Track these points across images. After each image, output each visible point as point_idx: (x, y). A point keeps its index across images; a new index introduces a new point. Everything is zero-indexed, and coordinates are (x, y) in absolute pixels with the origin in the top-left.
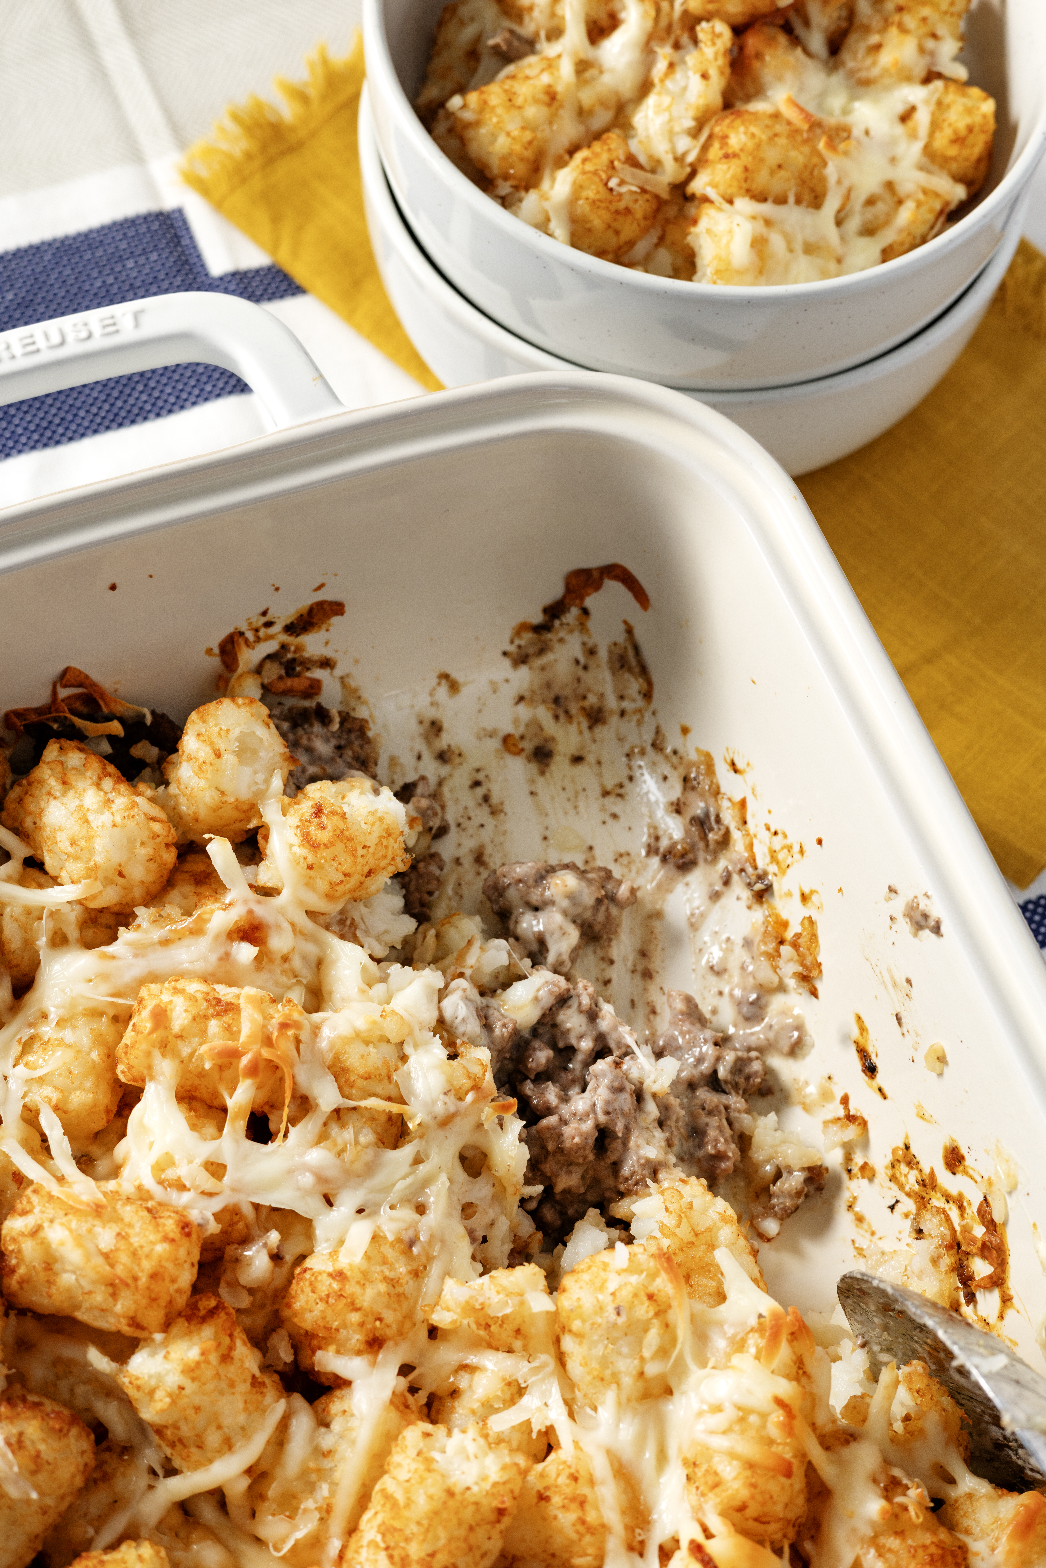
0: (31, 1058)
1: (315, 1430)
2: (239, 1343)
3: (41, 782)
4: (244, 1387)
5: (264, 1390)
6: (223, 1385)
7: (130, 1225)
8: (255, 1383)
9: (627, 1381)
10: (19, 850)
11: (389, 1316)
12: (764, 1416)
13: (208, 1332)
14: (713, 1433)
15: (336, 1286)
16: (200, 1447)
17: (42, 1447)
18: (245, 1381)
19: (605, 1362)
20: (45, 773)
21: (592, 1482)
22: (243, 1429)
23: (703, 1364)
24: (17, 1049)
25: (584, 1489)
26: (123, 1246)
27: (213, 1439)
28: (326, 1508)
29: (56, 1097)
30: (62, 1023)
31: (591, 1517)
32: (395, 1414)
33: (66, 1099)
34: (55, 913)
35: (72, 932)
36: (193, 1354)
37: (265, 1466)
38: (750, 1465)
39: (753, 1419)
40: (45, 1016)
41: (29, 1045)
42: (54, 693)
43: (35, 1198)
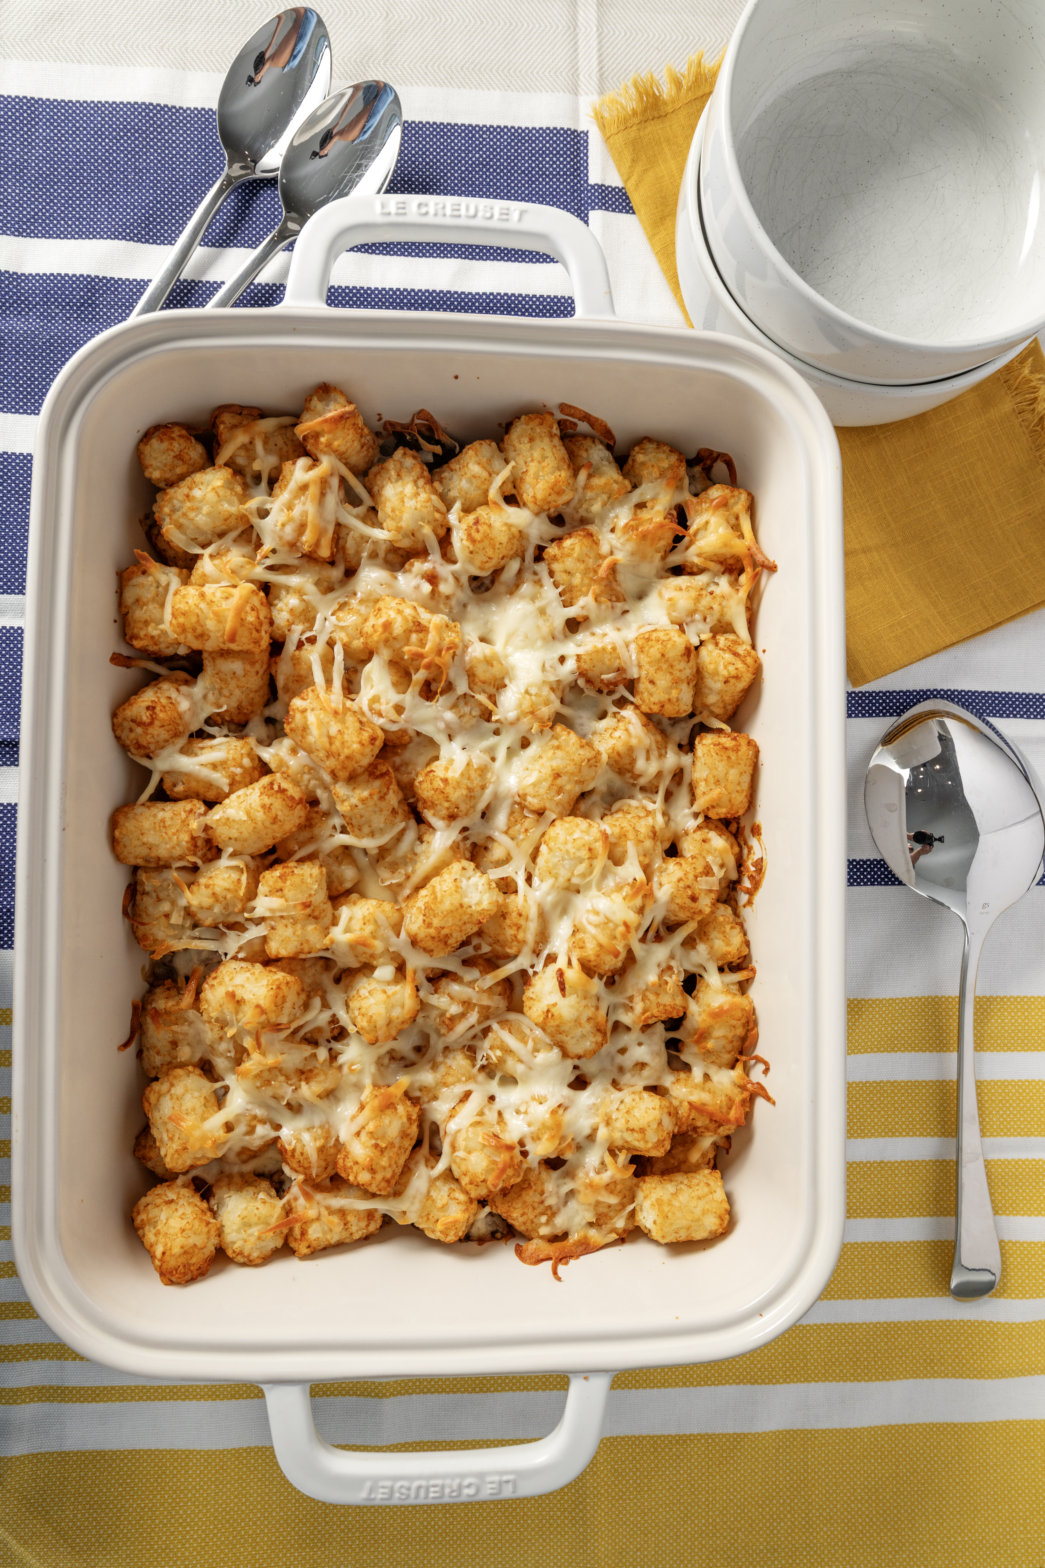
0: (341, 614)
1: (415, 840)
2: (391, 792)
3: (388, 470)
4: (387, 813)
5: (397, 816)
6: (377, 809)
7: (348, 728)
8: (394, 811)
9: (562, 880)
10: (368, 501)
11: (463, 807)
12: (616, 926)
13: (377, 783)
14: (590, 923)
15: (442, 785)
16: (359, 829)
17: (279, 813)
18: (388, 810)
19: (555, 866)
20: (392, 466)
21: (527, 919)
23: (599, 889)
24: (336, 607)
25: (522, 922)
26: (339, 737)
27: (366, 830)
28: (408, 877)
29: (346, 639)
30: (362, 601)
31: (520, 936)
32: (450, 853)
33: (350, 642)
34: (376, 543)
35: (382, 554)
36: (366, 794)
37: (388, 847)
38: (600, 946)
39: (611, 925)
40: (355, 594)
41: (342, 606)
42: (413, 420)
43: (311, 694)
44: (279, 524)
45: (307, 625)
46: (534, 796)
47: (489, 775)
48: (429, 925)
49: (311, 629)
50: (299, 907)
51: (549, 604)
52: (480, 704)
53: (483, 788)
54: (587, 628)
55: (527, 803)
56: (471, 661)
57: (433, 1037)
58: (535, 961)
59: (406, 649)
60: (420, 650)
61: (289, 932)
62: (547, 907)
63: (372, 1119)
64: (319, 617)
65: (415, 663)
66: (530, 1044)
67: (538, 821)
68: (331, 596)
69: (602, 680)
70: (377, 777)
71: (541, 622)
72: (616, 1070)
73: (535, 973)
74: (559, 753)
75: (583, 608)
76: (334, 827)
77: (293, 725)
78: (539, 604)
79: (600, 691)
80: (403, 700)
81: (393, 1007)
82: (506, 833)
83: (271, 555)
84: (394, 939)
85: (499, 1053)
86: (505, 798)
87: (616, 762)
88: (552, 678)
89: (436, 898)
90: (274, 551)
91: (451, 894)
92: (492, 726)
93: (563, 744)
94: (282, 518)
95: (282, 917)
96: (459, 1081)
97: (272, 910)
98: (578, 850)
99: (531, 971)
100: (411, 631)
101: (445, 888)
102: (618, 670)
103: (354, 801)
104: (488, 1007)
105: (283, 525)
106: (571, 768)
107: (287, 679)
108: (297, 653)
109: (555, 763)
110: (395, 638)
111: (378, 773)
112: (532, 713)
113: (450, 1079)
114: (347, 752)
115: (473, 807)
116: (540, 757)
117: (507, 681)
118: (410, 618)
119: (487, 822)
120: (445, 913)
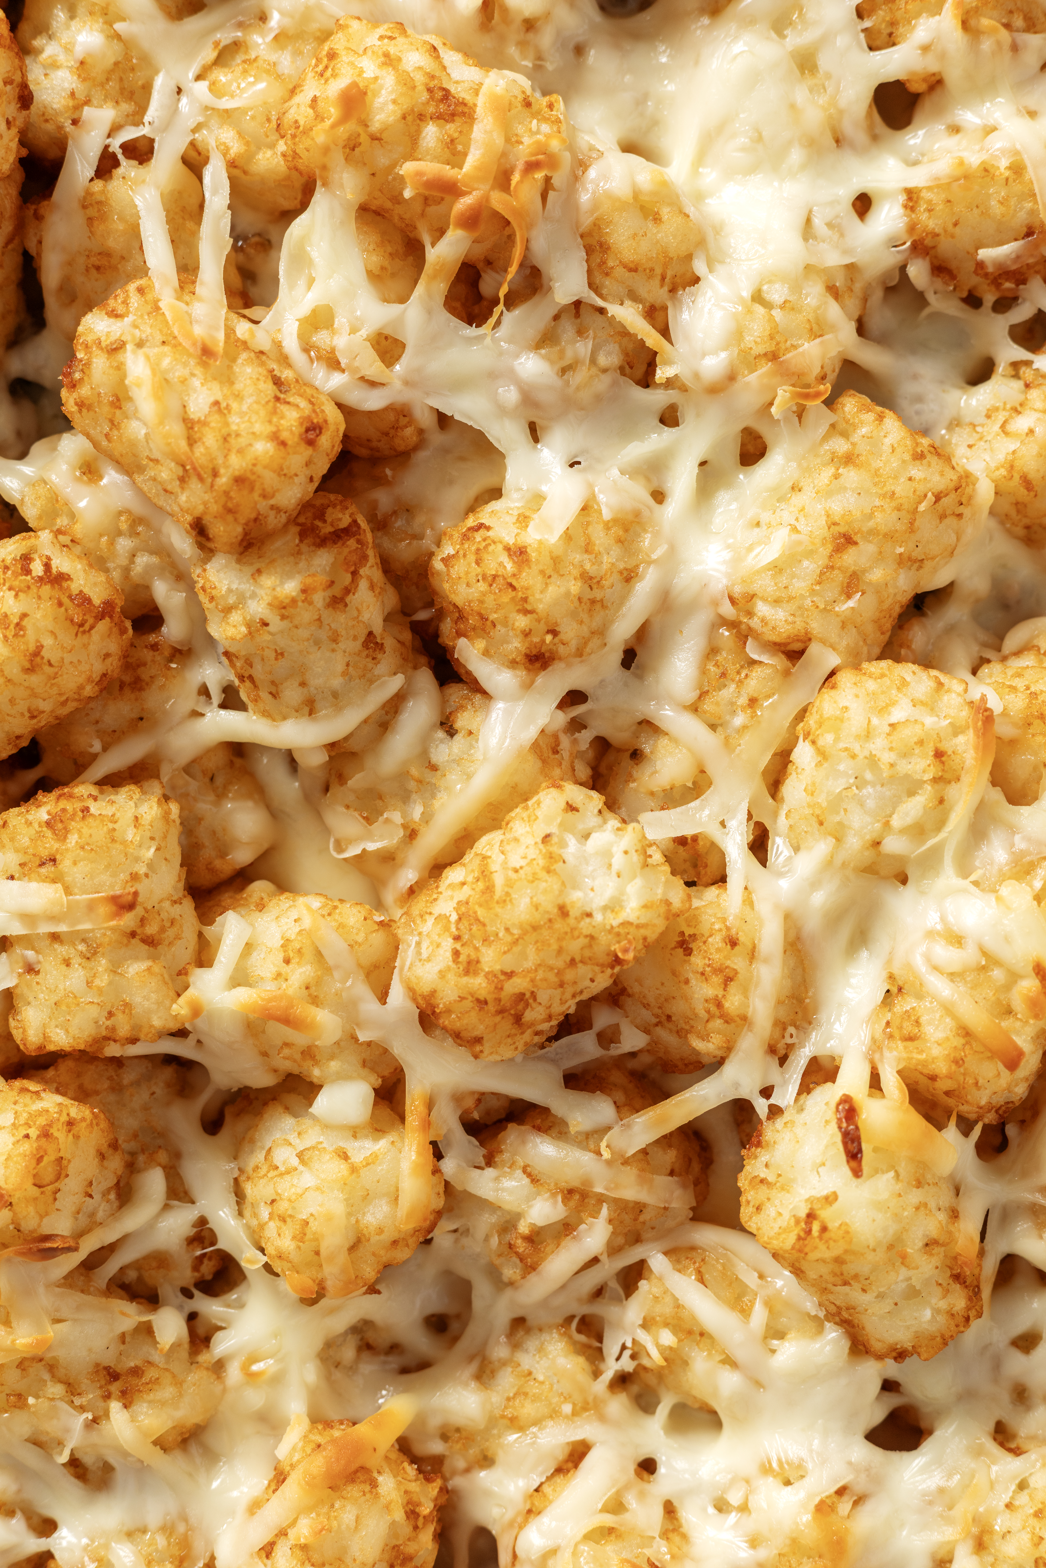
0: (222, 76)
1: (433, 728)
2: (363, 585)
4: (351, 645)
5: (379, 656)
6: (323, 635)
7: (238, 397)
8: (371, 643)
9: (854, 843)
11: (570, 631)
12: (1014, 977)
13: (323, 559)
14: (936, 968)
15: (509, 566)
16: (274, 695)
17: (48, 642)
18: (355, 638)
19: (837, 802)
21: (752, 954)
22: (335, 695)
23: (964, 869)
24: (209, 54)
25: (737, 962)
26: (215, 421)
27: (292, 694)
28: (412, 835)
29: (236, 148)
30: (281, 39)
31: (733, 1002)
32: (532, 764)
33: (249, 156)
36: (290, 587)
37: (354, 745)
38: (966, 1033)
39: (997, 974)
40: (263, 18)
41: (228, 54)
43: (135, 300)
45: (128, 108)
46: (777, 602)
47: (647, 540)
48: (471, 967)
49: (136, 117)
50: (104, 910)
51: (825, 39)
52: (623, 333)
53: (629, 577)
54: (939, 112)
55: (755, 623)
56: (596, 204)
57: (482, 1291)
58: (774, 1076)
59: (408, 168)
60: (449, 172)
61: (76, 977)
62: (812, 924)
63: (307, 1510)
64: (161, 85)
65: (432, 210)
66: (759, 1315)
67: (787, 673)
68: (194, 24)
69: (980, 265)
70: (323, 542)
71: (801, 95)
72: (1005, 1397)
73: (775, 1111)
74: (851, 476)
75: (925, 49)
76: (204, 691)
77: (84, 391)
78: (795, 40)
79: (973, 301)
80: (399, 321)
81: (367, 1197)
82: (694, 708)
84: (370, 1006)
85: (668, 1338)
86: (692, 607)
87: (1020, 506)
88: (833, 259)
89: (489, 889)
91: (534, 879)
92: (657, 398)
93: (863, 448)
95: (55, 937)
96: (553, 1414)
97: (28, 918)
98: (905, 755)
99: (761, 1106)
100: (421, 117)
101: (516, 860)
102: (1029, 233)
103: (258, 608)
104: (639, 1208)
106: (885, 519)
107: (70, 263)
108: (98, 185)
109: (837, 506)
110: (375, 138)
111: (327, 529)
112: (773, 356)
113: (527, 1409)
114: (236, 464)
115: (600, 632)
116: (796, 488)
117: (699, 267)
118: (420, 79)
119: (640, 677)
120: (516, 931)
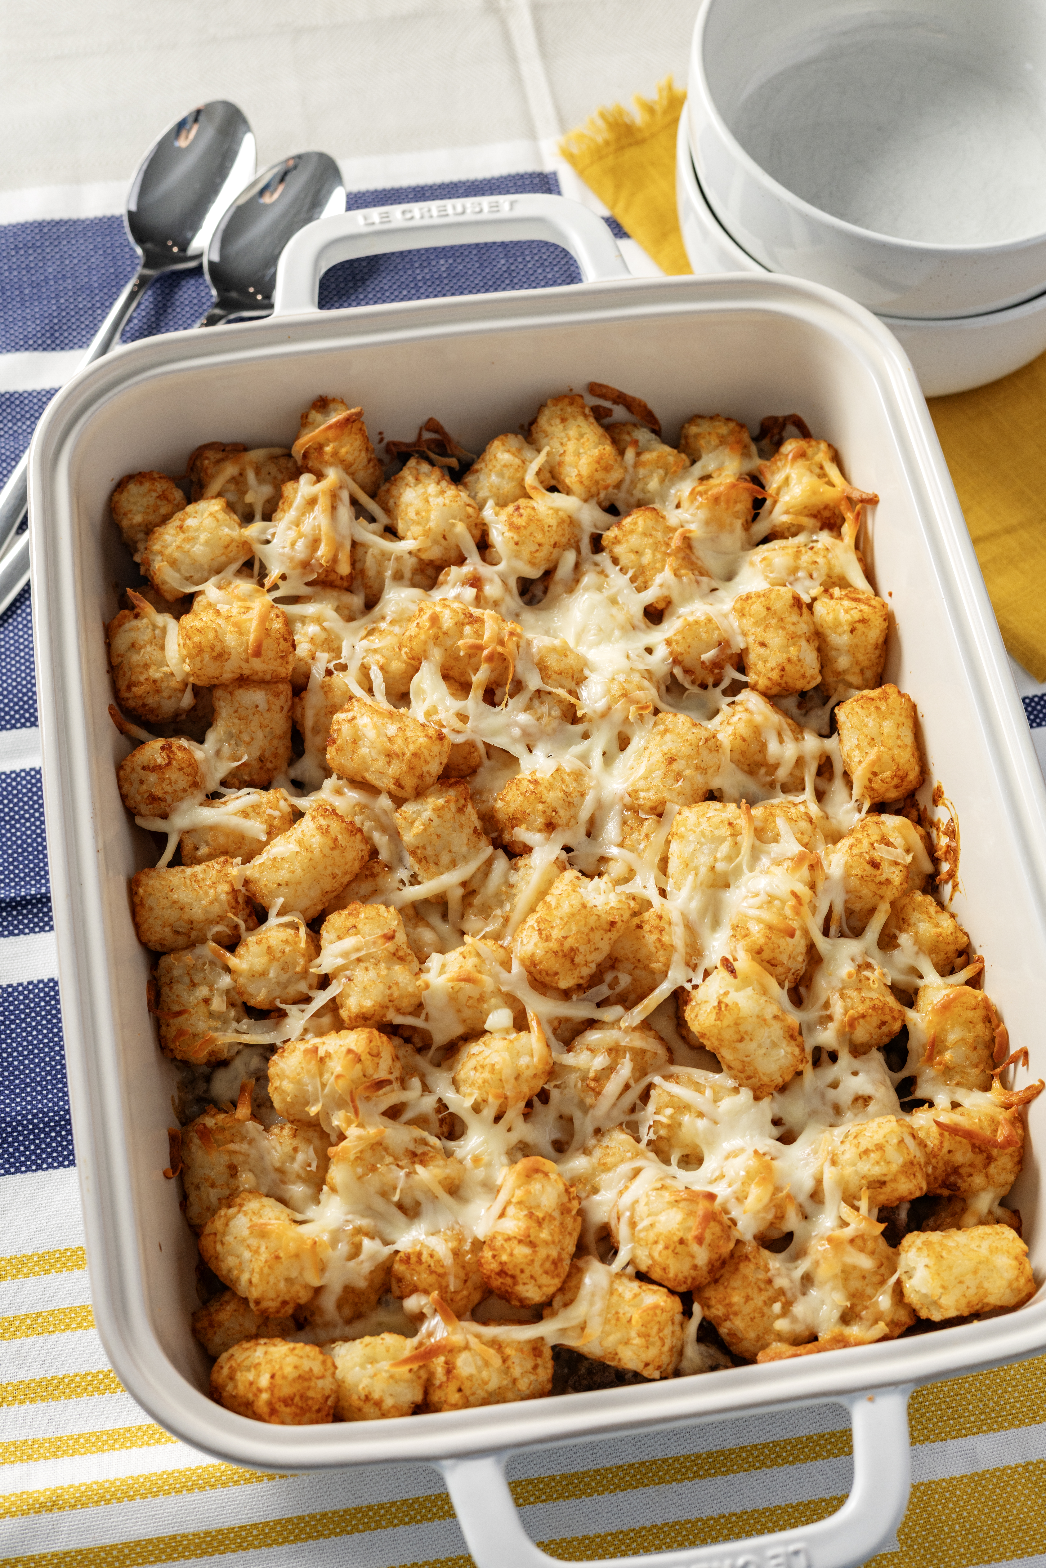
0: (371, 638)
1: (508, 870)
3: (403, 478)
6: (457, 824)
7: (408, 726)
8: (476, 832)
9: (703, 870)
10: (383, 519)
11: (562, 813)
12: (783, 902)
14: (751, 908)
15: (532, 787)
16: (436, 864)
17: (339, 836)
18: (470, 828)
19: (692, 857)
20: (407, 474)
21: (670, 923)
23: (753, 870)
24: (364, 632)
25: (664, 925)
26: (400, 734)
27: (445, 858)
28: (508, 916)
29: (381, 662)
30: (393, 623)
31: (665, 939)
32: (556, 870)
34: (398, 559)
35: (408, 573)
36: (441, 801)
37: (474, 882)
38: (769, 927)
39: (777, 903)
40: (384, 618)
41: (370, 633)
42: (420, 435)
43: (354, 707)
44: (288, 544)
45: (333, 654)
46: (648, 790)
47: (586, 780)
48: (548, 939)
49: (338, 657)
50: (380, 941)
51: (619, 591)
52: (560, 701)
53: (583, 795)
54: (672, 614)
55: (641, 801)
56: (540, 651)
57: (577, 1115)
58: (691, 974)
59: (461, 643)
60: (478, 642)
61: (372, 974)
62: (693, 916)
63: (519, 1187)
64: (345, 645)
65: (473, 660)
66: (708, 1092)
67: (659, 822)
68: (356, 622)
69: (703, 663)
70: (451, 785)
71: (614, 610)
72: (831, 1111)
73: (695, 987)
74: (668, 737)
75: (661, 586)
76: (401, 880)
78: (606, 593)
79: (704, 684)
80: (465, 707)
81: (518, 1055)
82: (621, 845)
83: (280, 583)
84: (504, 975)
85: (669, 1111)
86: (611, 806)
88: (642, 668)
90: (283, 577)
92: (579, 728)
93: (670, 726)
94: (292, 534)
95: (359, 960)
96: (622, 1161)
97: (345, 955)
98: (717, 828)
99: (688, 986)
100: (463, 624)
102: (720, 644)
103: (428, 813)
104: (643, 1052)
105: (293, 544)
106: (686, 750)
107: (318, 713)
108: (327, 681)
109: (665, 748)
110: (445, 633)
112: (625, 695)
113: (609, 1160)
114: (412, 748)
115: (574, 817)
116: (646, 748)
117: (586, 672)
118: (460, 611)
119: (595, 839)
120: (566, 919)
